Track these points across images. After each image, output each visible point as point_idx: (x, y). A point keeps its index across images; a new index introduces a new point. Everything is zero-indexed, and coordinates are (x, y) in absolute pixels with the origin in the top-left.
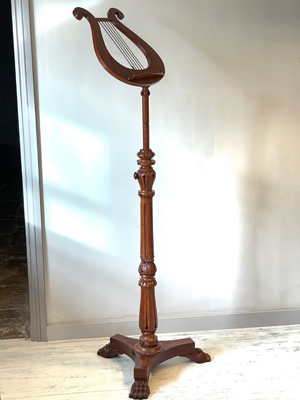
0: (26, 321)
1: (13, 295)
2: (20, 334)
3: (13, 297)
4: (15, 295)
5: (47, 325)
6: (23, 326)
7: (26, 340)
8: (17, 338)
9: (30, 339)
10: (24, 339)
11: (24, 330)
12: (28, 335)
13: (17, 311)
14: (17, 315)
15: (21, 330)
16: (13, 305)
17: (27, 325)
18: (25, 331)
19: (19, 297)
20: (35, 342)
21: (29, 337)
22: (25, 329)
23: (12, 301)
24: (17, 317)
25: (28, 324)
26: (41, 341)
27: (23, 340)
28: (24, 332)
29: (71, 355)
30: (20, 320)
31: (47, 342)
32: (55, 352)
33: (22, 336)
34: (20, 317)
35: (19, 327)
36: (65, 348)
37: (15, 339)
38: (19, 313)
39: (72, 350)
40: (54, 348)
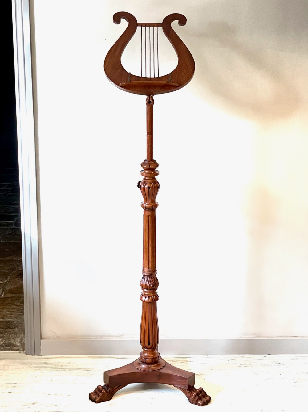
0: (21, 333)
1: (15, 305)
2: (16, 346)
3: (15, 308)
4: (18, 306)
5: (41, 338)
6: (18, 338)
7: (20, 352)
8: (12, 351)
9: (25, 352)
10: (18, 351)
11: (18, 342)
12: (23, 348)
13: (15, 322)
14: (13, 327)
15: (15, 343)
16: (13, 316)
17: (22, 338)
18: (20, 343)
19: (21, 308)
20: (29, 355)
21: (23, 350)
22: (20, 342)
23: (14, 311)
24: (14, 329)
25: (23, 336)
26: (35, 355)
27: (18, 353)
28: (18, 344)
29: (61, 371)
30: (16, 332)
31: (40, 357)
32: (46, 367)
33: (16, 348)
34: (16, 329)
35: (13, 339)
36: (57, 364)
37: (10, 351)
38: (17, 325)
39: (64, 367)
40: (46, 363)
